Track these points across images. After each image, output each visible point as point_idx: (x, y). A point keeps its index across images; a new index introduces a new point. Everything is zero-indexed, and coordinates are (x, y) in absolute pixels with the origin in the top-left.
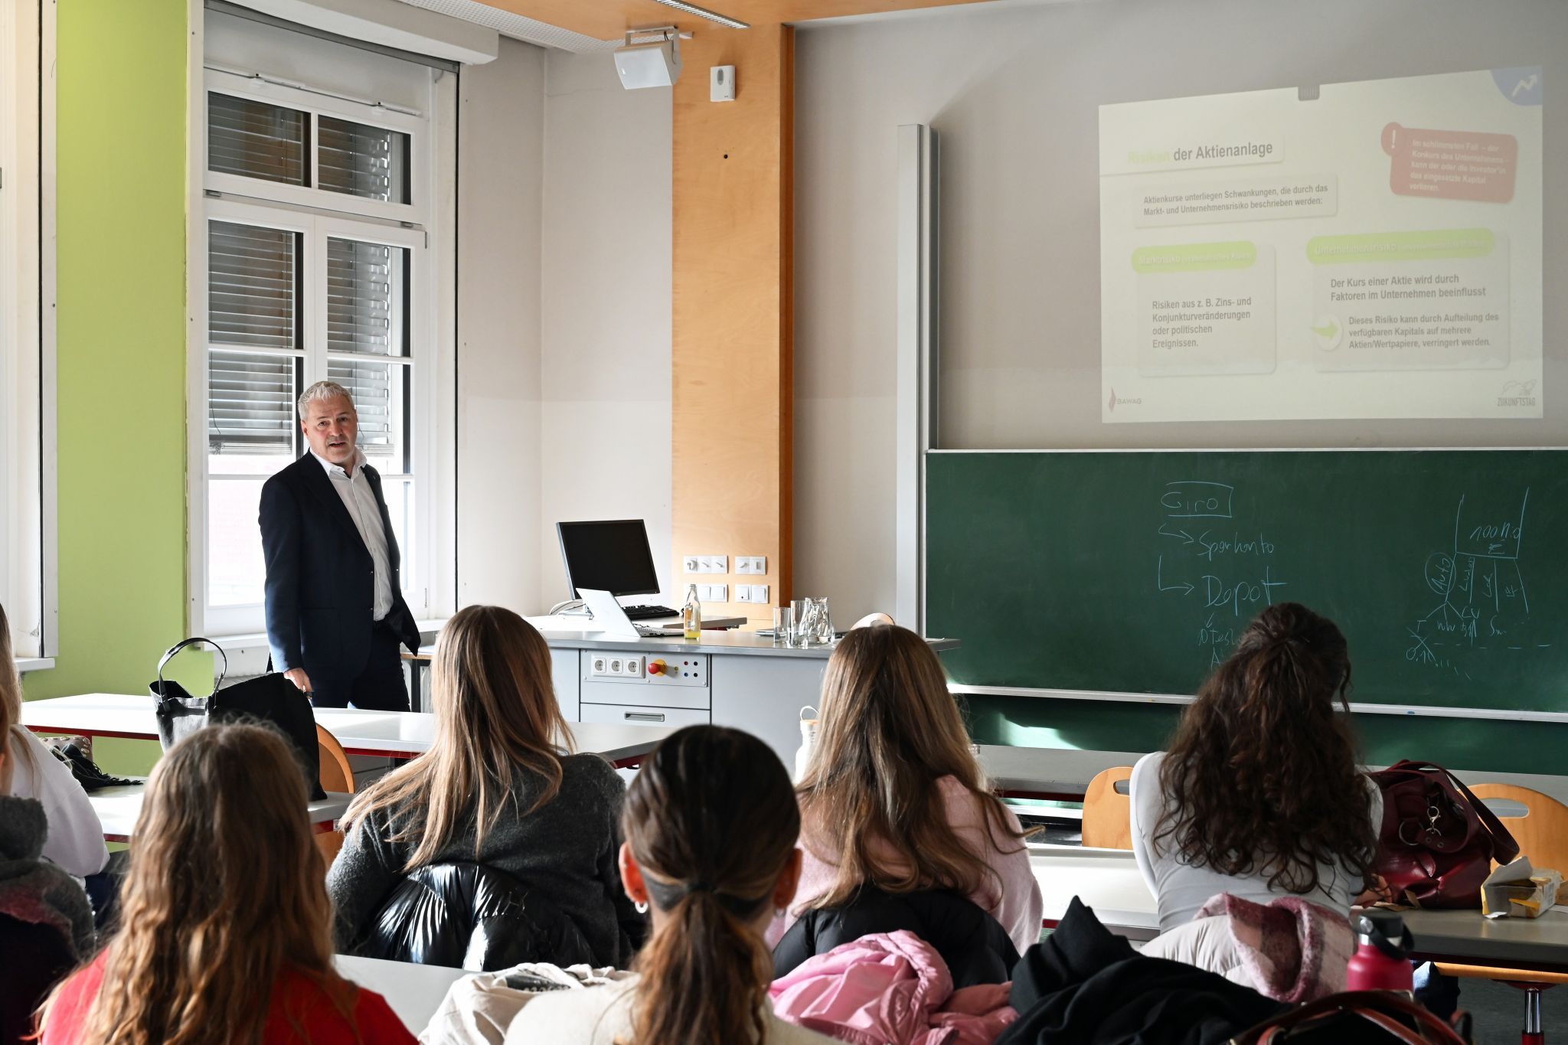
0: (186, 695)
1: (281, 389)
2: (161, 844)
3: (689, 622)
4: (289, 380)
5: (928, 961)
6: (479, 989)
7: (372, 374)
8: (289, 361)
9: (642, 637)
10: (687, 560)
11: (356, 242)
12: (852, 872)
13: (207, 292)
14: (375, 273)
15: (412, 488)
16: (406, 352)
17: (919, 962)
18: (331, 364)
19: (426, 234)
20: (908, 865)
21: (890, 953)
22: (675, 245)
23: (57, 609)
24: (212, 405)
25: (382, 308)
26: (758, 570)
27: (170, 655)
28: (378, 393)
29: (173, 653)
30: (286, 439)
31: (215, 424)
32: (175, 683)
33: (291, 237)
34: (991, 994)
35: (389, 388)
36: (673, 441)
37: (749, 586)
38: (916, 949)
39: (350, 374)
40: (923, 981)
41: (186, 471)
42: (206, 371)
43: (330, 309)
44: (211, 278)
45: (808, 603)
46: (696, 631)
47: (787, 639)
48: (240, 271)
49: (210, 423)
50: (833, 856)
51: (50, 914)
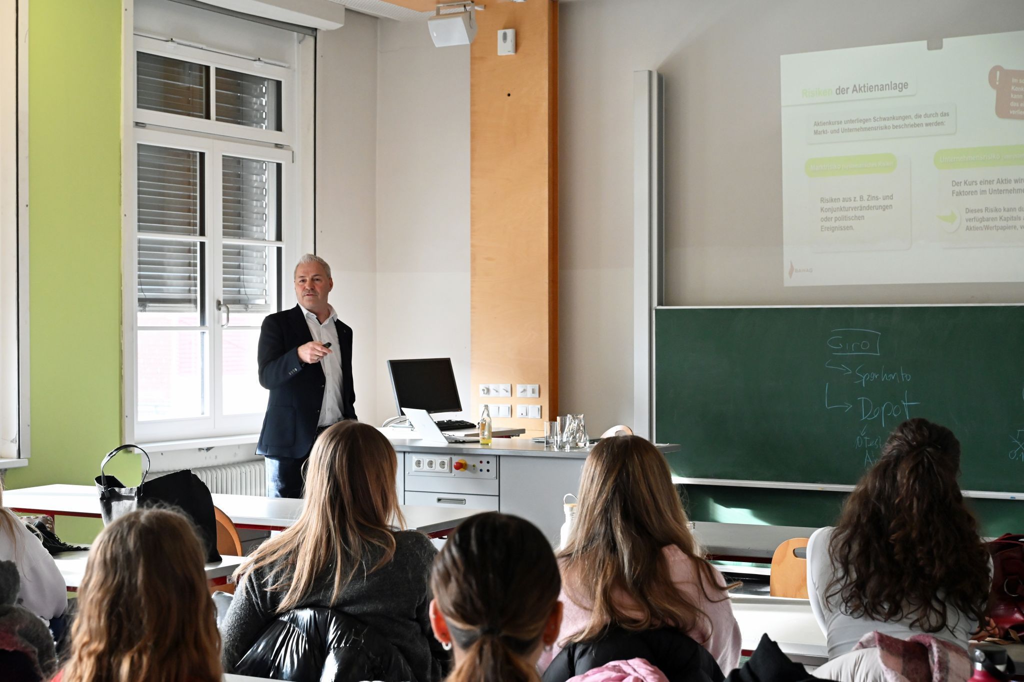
0: (121, 486)
1: (189, 264)
2: (100, 595)
3: (483, 432)
4: (195, 258)
5: (657, 680)
7: (255, 254)
8: (195, 245)
9: (450, 443)
10: (482, 387)
11: (243, 159)
12: (602, 616)
13: (136, 196)
14: (256, 181)
16: (279, 238)
17: (650, 681)
18: (225, 246)
19: (293, 152)
20: (642, 611)
21: (629, 674)
23: (30, 424)
24: (140, 277)
25: (262, 206)
26: (534, 395)
27: (110, 457)
28: (259, 267)
29: (111, 455)
30: (193, 301)
31: (142, 291)
32: (113, 476)
33: (196, 155)
35: (266, 264)
37: (527, 405)
38: (648, 672)
39: (239, 254)
41: (121, 324)
42: (136, 252)
43: (224, 207)
44: (139, 185)
45: (569, 418)
46: (488, 439)
47: (555, 445)
48: (159, 180)
49: (139, 289)
50: (587, 603)
51: (22, 644)
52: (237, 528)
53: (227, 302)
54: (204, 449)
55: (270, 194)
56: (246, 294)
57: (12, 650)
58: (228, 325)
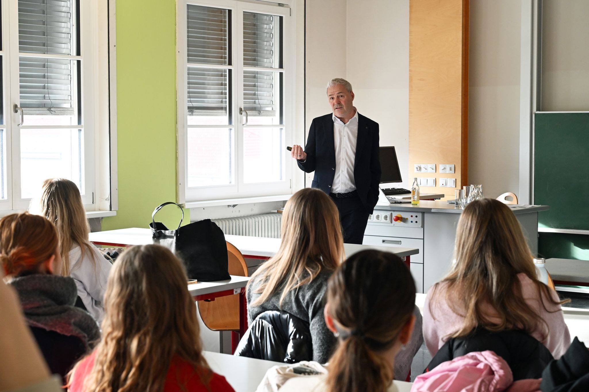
0: (166, 229)
1: (222, 84)
2: (118, 300)
3: (414, 196)
4: (225, 80)
5: (500, 366)
6: (279, 373)
7: (265, 77)
8: (225, 71)
9: (391, 203)
10: (416, 166)
11: (257, 14)
12: (472, 320)
13: (186, 39)
14: (266, 28)
15: (284, 131)
16: (281, 66)
17: (495, 367)
18: (245, 72)
19: (290, 9)
20: (500, 317)
21: (481, 362)
22: (411, 12)
23: (117, 188)
24: (189, 92)
25: (270, 45)
26: (451, 171)
27: (157, 210)
28: (268, 86)
29: (158, 209)
30: (224, 108)
31: (191, 101)
32: (161, 223)
33: (226, 12)
34: (531, 384)
35: (273, 84)
36: (409, 108)
37: (446, 179)
38: (495, 360)
39: (255, 77)
40: (497, 377)
41: (177, 123)
42: (186, 76)
43: (244, 46)
44: (188, 32)
45: (472, 187)
46: (417, 201)
47: (462, 205)
48: (204, 29)
49: (188, 101)
50: (462, 311)
51: (76, 331)
52: (245, 258)
53: (247, 109)
54: (231, 206)
55: (275, 37)
56: (259, 104)
57: (69, 335)
58: (247, 124)
